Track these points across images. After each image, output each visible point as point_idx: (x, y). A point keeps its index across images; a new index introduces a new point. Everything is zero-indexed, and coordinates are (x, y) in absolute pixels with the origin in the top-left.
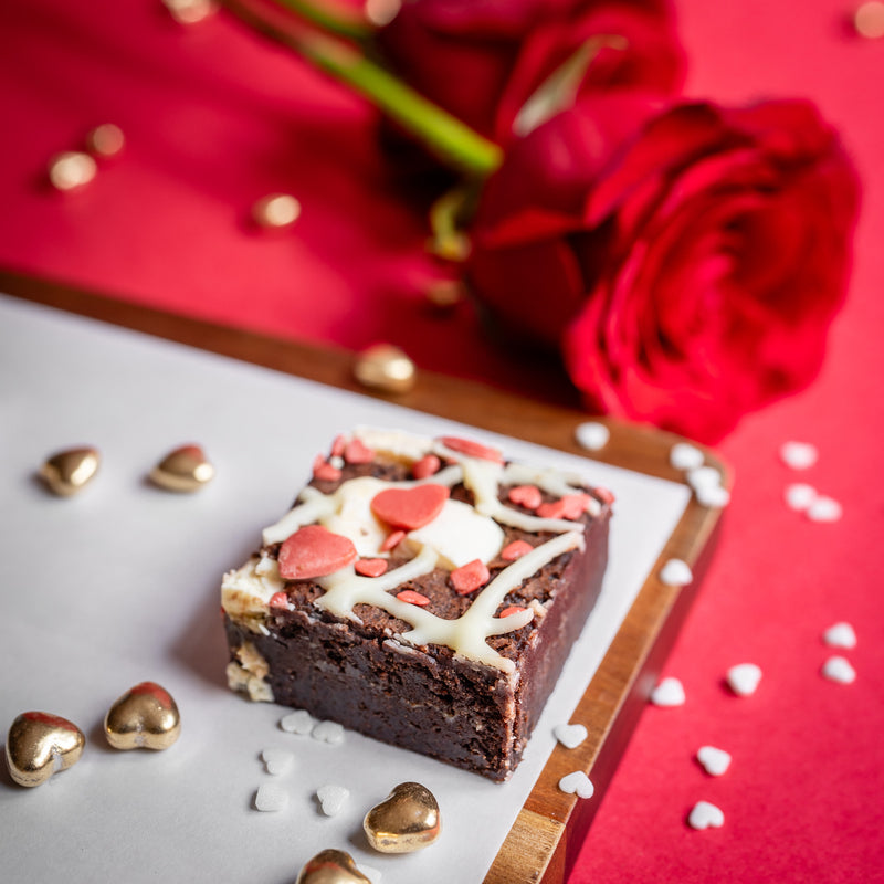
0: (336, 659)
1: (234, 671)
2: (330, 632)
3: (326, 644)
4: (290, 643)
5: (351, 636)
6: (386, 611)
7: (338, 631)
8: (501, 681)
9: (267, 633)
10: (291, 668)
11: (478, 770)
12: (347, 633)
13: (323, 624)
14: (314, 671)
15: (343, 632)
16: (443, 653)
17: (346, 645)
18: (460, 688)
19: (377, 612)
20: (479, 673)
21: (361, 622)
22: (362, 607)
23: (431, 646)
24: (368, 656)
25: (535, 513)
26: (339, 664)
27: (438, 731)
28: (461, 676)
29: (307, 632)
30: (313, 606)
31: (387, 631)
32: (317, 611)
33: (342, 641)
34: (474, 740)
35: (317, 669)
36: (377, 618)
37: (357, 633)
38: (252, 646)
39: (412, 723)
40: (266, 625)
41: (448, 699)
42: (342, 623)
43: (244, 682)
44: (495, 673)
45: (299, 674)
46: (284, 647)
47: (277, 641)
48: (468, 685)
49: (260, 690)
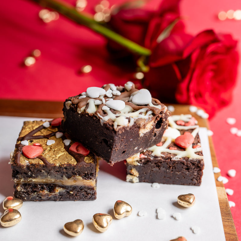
0: (159, 166)
1: (129, 176)
2: (157, 160)
3: (155, 164)
4: (145, 166)
5: (163, 160)
6: (168, 153)
7: (160, 159)
8: (202, 162)
9: (139, 164)
10: (145, 172)
11: (195, 185)
12: (162, 159)
13: (155, 159)
14: (152, 171)
15: (161, 159)
16: (187, 159)
17: (161, 162)
18: (191, 165)
19: (166, 153)
20: (196, 161)
21: (164, 156)
22: (162, 153)
23: (183, 158)
24: (167, 164)
25: (184, 125)
26: (159, 168)
27: (184, 178)
28: (191, 163)
29: (150, 162)
30: (151, 155)
31: (171, 157)
32: (152, 156)
33: (160, 162)
34: (194, 177)
35: (152, 170)
36: (167, 155)
37: (164, 159)
38: (135, 169)
39: (177, 178)
40: (139, 162)
41: (188, 169)
42: (160, 157)
43: (132, 179)
44: (200, 160)
45: (147, 173)
46: (143, 167)
47: (142, 166)
48: (193, 164)
49: (136, 180)
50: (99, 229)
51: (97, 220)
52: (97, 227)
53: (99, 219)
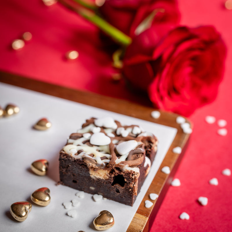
50: (18, 219)
51: (15, 210)
52: (15, 217)
53: (17, 209)
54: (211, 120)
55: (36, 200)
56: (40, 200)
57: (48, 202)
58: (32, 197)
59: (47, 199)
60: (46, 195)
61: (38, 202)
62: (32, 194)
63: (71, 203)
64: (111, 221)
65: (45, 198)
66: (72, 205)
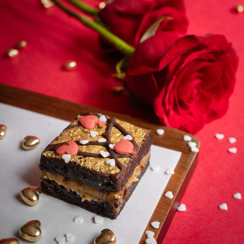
54: (220, 137)
55: (25, 235)
56: (30, 235)
57: (39, 237)
58: (20, 232)
59: (38, 234)
60: (36, 230)
61: (27, 237)
62: (20, 228)
63: (65, 238)
64: (113, 239)
65: (36, 233)
66: (66, 240)
